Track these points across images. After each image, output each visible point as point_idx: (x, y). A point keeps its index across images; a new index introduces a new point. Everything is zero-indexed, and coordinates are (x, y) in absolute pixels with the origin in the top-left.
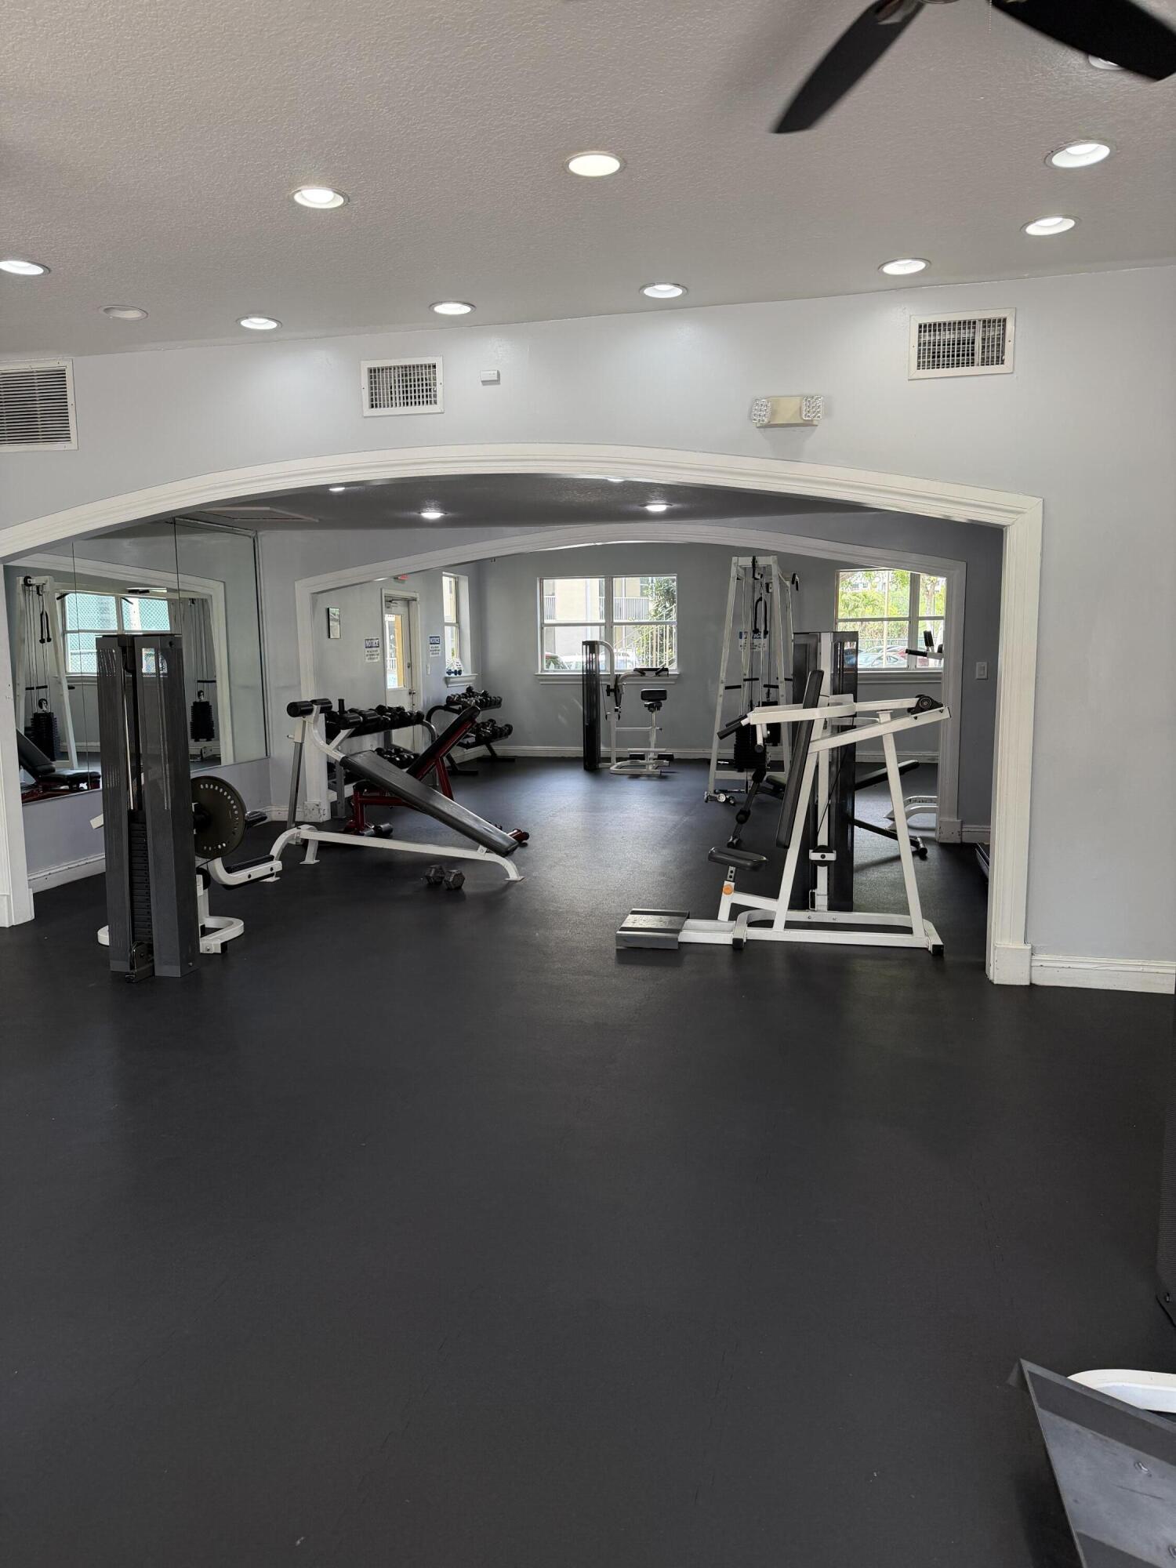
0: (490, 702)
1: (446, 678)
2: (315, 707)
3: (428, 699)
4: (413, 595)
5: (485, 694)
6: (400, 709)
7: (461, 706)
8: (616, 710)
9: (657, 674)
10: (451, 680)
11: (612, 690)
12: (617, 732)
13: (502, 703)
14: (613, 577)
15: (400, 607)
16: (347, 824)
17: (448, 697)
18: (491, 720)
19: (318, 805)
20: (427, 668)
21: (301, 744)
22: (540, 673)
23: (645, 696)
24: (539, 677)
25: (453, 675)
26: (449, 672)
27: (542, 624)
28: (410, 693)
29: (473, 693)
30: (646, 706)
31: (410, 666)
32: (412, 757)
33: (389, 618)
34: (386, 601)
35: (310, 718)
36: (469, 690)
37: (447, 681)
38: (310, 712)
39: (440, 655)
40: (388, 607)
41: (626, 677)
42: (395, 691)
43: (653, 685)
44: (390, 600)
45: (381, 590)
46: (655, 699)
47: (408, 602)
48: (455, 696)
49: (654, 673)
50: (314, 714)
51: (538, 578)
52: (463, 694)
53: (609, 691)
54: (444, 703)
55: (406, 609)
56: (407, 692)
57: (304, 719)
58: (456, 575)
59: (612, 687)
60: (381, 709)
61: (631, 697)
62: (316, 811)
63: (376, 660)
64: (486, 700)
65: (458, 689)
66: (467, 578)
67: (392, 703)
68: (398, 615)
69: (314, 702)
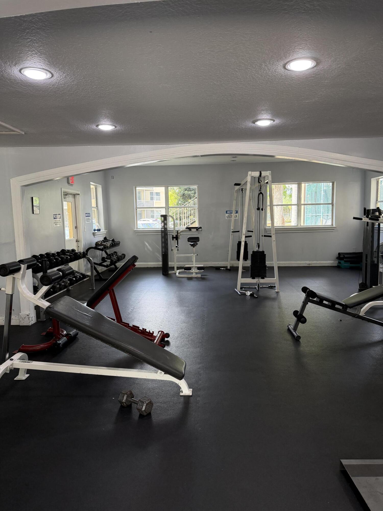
0: (115, 244)
1: (93, 233)
2: (22, 266)
3: (86, 243)
4: (78, 192)
5: (113, 240)
6: (73, 250)
7: (103, 247)
8: (177, 247)
9: (197, 230)
10: (96, 234)
11: (174, 238)
12: (177, 257)
13: (120, 244)
14: (168, 187)
15: (70, 198)
16: (48, 330)
17: (96, 243)
18: (115, 252)
19: (28, 315)
20: (85, 228)
21: (12, 295)
22: (136, 230)
23: (190, 239)
24: (136, 232)
25: (96, 231)
26: (95, 230)
27: (136, 207)
28: (77, 241)
29: (107, 240)
30: (190, 244)
31: (76, 227)
32: (82, 276)
33: (65, 203)
34: (64, 195)
35: (18, 275)
36: (105, 238)
37: (94, 234)
38: (18, 270)
39: (90, 222)
40: (65, 198)
41: (182, 231)
42: (69, 240)
43: (194, 234)
44: (66, 194)
45: (61, 188)
46: (194, 241)
47: (74, 195)
48: (99, 242)
49: (195, 230)
50: (21, 272)
51: (134, 187)
52: (103, 240)
53: (173, 238)
54: (94, 246)
55: (74, 199)
56: (75, 240)
57: (14, 276)
58: (96, 184)
59: (175, 236)
60: (63, 252)
61: (183, 241)
62: (27, 319)
63: (58, 226)
64: (114, 243)
65: (100, 238)
66: (101, 186)
67: (68, 247)
68: (70, 202)
69: (21, 262)
